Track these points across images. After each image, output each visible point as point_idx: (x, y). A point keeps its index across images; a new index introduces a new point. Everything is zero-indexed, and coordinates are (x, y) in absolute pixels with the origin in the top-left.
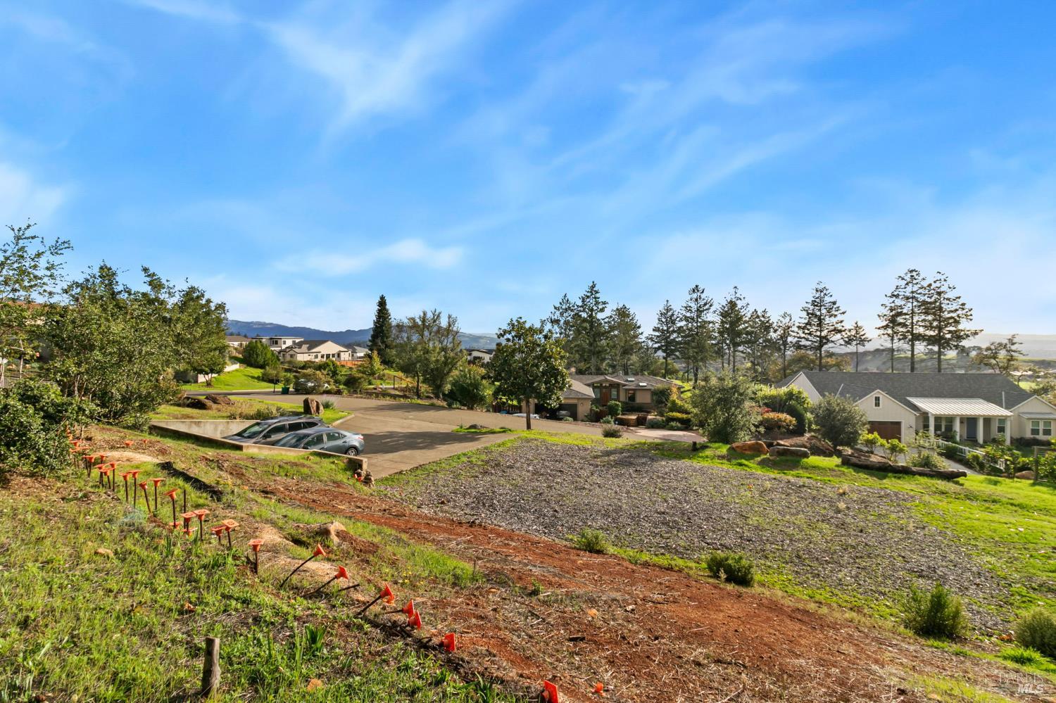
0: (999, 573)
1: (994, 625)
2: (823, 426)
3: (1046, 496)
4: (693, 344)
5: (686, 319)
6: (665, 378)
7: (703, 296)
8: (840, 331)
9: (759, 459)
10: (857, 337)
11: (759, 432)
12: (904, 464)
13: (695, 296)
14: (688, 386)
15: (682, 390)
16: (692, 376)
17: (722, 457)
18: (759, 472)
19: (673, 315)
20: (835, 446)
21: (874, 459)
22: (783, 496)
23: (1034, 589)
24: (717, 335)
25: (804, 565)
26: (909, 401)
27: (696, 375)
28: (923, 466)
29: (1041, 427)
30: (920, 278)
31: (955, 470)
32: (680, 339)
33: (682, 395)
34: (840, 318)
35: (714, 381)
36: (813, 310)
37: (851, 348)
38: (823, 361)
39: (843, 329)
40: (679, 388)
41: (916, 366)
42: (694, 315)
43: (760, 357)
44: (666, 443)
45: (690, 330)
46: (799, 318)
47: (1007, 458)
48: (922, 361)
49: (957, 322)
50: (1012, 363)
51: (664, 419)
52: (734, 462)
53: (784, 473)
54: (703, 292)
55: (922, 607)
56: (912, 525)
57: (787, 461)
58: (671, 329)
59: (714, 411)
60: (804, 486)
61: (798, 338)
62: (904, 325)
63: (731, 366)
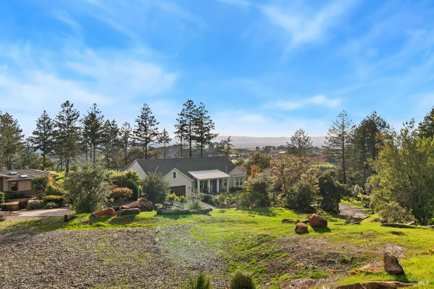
0: (224, 257)
1: (223, 284)
2: (148, 193)
3: (241, 214)
4: (65, 144)
5: (60, 125)
6: (43, 170)
7: (72, 109)
8: (156, 134)
9: (110, 220)
10: (165, 139)
11: (110, 202)
12: (186, 209)
13: (66, 109)
14: (61, 175)
15: (57, 178)
16: (64, 167)
17: (86, 223)
18: (110, 228)
19: (49, 122)
20: (154, 204)
21: (173, 208)
22: (125, 241)
23: (237, 261)
24: (82, 137)
25: (137, 282)
26: (189, 173)
27: (67, 166)
28: (195, 209)
29: (239, 182)
30: (193, 105)
31: (208, 208)
32: (55, 140)
33: (57, 182)
34: (156, 126)
35: (80, 170)
36: (142, 121)
37: (162, 145)
38: (148, 153)
39: (158, 133)
40: (55, 177)
41: (192, 154)
42: (66, 122)
43: (111, 151)
44: (44, 220)
45: (63, 133)
46: (134, 126)
47: (227, 198)
48: (195, 151)
49: (209, 130)
50: (229, 150)
51: (42, 201)
52: (94, 224)
53: (125, 226)
54: (72, 106)
55: (194, 286)
56: (190, 242)
57: (127, 218)
58: (48, 132)
59: (80, 191)
60: (137, 232)
61: (134, 138)
62: (186, 131)
63: (92, 159)
